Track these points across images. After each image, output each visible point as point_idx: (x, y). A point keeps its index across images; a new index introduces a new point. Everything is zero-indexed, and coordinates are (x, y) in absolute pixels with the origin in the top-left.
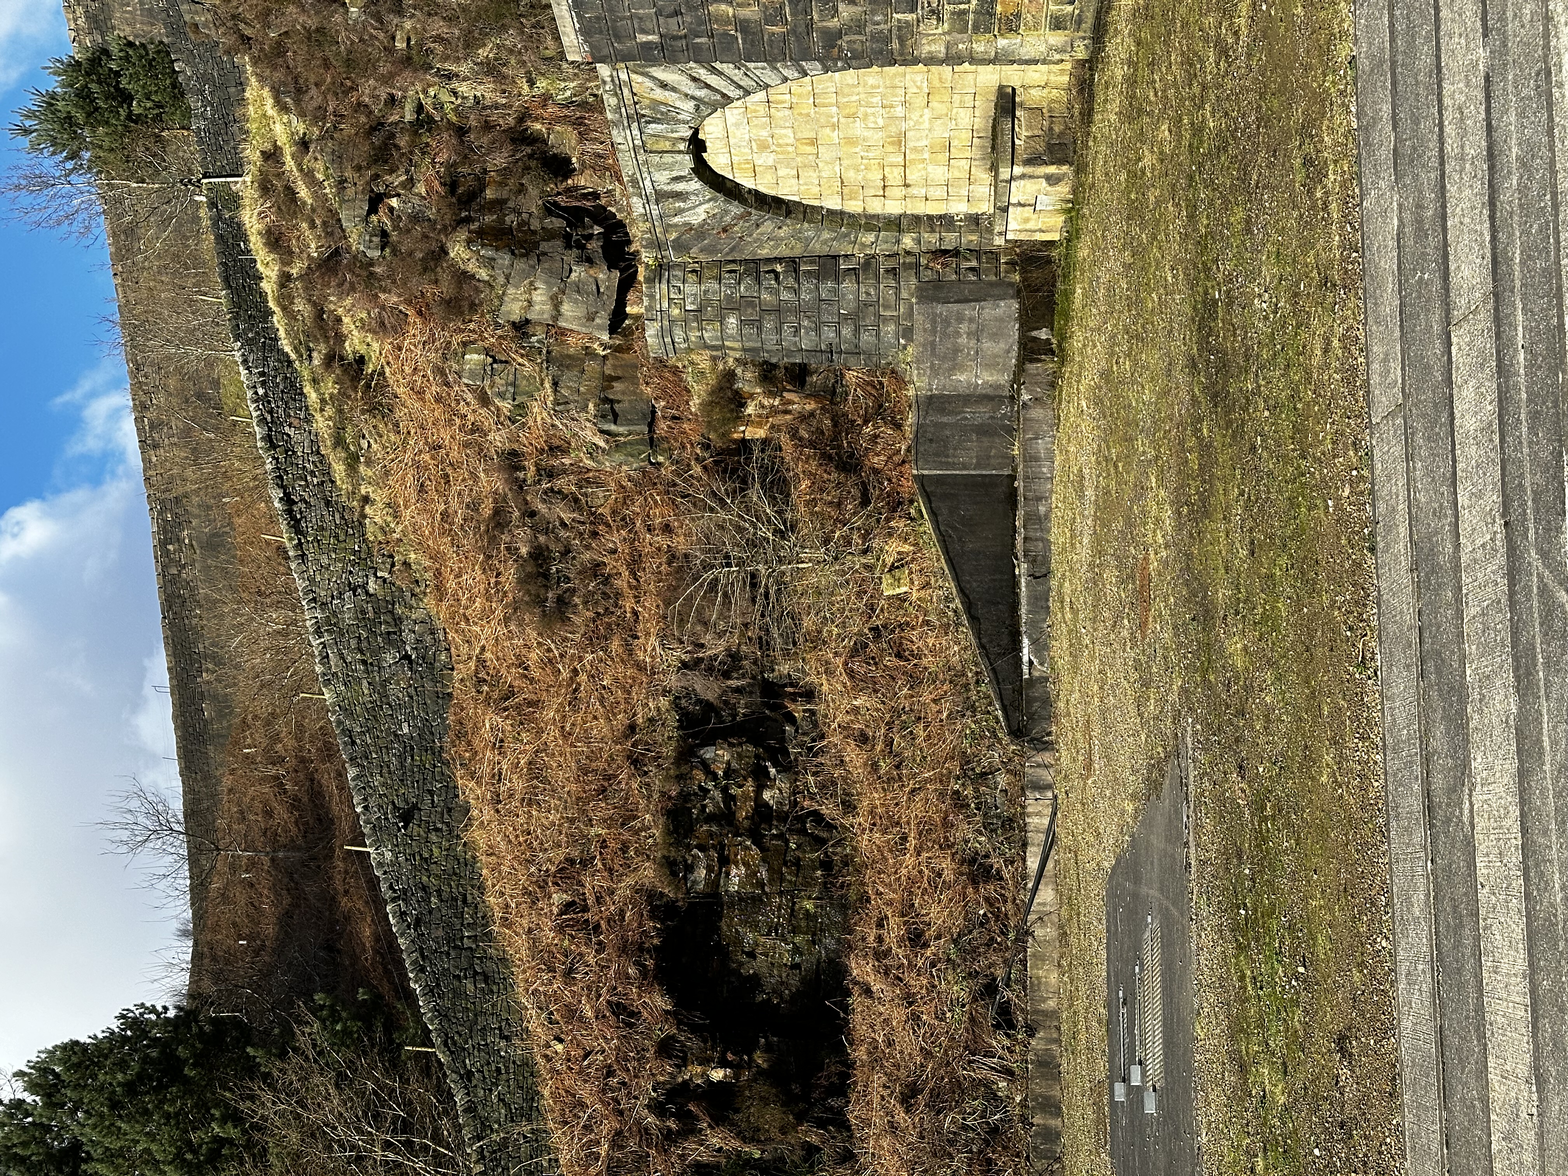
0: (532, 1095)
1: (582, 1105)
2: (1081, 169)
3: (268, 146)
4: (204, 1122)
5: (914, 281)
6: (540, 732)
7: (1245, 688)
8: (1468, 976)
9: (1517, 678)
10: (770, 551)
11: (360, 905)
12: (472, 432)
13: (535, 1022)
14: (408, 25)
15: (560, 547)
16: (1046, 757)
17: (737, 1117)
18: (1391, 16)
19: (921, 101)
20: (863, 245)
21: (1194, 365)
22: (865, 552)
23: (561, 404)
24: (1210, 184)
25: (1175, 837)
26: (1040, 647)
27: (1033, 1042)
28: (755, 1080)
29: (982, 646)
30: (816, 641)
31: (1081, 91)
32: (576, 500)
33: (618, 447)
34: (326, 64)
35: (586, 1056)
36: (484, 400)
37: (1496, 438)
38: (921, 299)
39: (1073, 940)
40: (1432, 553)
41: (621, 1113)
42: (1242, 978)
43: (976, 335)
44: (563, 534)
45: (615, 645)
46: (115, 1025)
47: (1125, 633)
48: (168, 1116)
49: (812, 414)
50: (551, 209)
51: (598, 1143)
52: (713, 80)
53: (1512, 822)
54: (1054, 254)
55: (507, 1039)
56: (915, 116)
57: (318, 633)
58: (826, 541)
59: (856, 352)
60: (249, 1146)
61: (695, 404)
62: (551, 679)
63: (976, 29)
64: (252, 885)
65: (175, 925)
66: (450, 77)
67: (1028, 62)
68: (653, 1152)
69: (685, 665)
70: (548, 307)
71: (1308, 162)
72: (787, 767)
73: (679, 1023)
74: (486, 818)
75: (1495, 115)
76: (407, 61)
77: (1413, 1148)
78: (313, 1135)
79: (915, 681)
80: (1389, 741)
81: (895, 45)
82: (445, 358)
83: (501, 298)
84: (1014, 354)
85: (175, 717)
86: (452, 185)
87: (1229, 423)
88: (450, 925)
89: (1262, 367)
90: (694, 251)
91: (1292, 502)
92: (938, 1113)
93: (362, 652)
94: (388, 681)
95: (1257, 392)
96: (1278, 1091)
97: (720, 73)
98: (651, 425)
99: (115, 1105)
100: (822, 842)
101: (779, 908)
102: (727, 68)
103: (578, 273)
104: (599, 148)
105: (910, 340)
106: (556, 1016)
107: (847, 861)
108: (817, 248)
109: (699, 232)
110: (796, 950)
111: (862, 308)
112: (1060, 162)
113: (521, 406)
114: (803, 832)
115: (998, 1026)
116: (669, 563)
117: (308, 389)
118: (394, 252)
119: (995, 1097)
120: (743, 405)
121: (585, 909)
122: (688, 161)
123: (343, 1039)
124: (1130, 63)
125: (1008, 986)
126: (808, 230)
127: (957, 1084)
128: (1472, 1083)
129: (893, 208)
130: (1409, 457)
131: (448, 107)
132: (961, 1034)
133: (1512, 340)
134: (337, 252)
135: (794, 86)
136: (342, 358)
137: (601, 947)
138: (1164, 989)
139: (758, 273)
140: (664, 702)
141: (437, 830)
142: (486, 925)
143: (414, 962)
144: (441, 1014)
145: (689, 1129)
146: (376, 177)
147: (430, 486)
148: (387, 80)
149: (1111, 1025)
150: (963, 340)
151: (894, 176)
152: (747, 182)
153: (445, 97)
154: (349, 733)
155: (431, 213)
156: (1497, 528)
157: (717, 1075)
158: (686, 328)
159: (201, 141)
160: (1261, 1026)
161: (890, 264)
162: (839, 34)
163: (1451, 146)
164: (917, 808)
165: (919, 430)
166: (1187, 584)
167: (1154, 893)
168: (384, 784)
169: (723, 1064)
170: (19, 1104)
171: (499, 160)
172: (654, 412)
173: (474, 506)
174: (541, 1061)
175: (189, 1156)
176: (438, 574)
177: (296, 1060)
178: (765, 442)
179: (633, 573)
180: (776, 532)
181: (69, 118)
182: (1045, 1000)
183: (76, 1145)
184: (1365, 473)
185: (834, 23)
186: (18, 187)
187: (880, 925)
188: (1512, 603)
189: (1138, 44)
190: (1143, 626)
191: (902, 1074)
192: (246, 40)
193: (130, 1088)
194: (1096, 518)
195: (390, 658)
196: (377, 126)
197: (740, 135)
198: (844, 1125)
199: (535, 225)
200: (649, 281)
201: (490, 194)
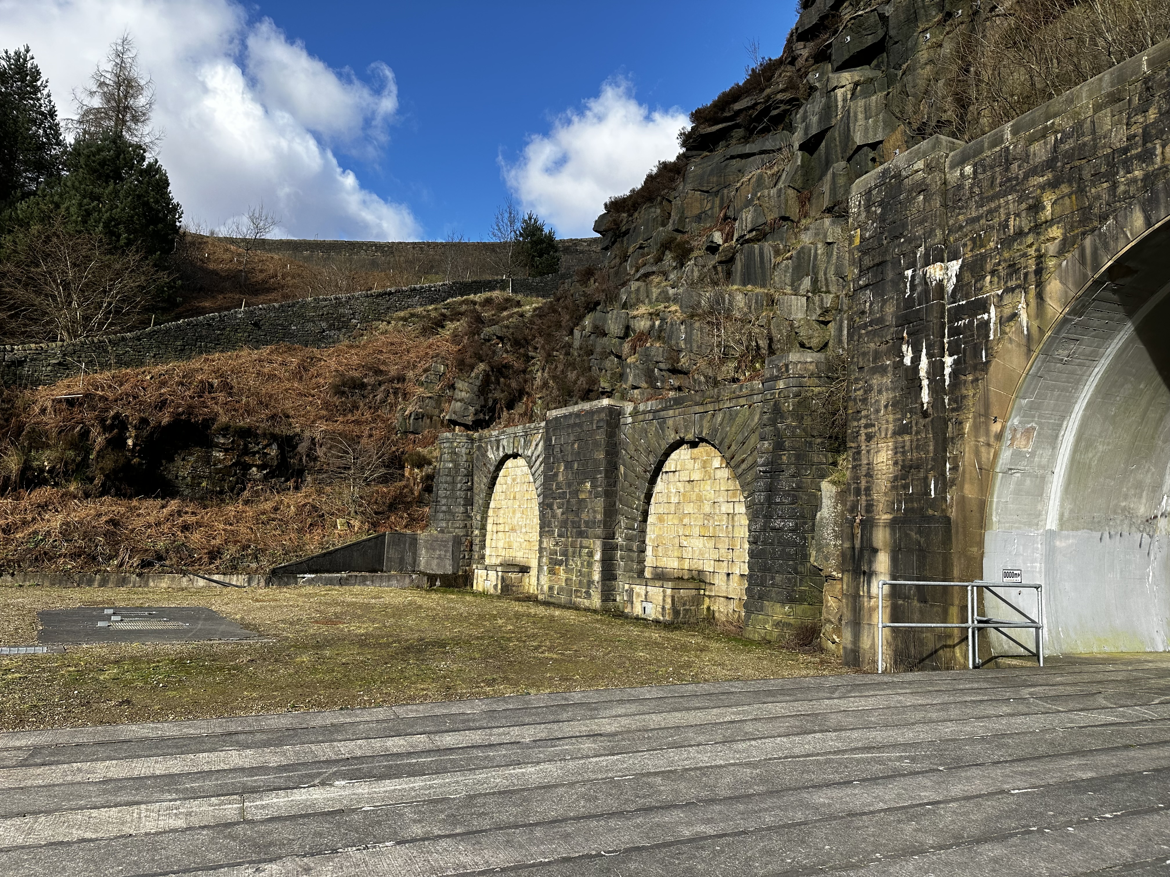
0: (127, 365)
1: (121, 385)
2: (499, 597)
3: (522, 303)
4: (128, 231)
5: (462, 534)
6: (289, 380)
7: (287, 662)
8: (155, 751)
9: (284, 766)
10: (360, 475)
11: (219, 303)
12: (413, 365)
13: (161, 368)
14: (561, 357)
15: (366, 394)
16: (262, 583)
17: (110, 449)
18: (543, 707)
19: (527, 538)
20: (476, 515)
21: (421, 640)
22: (356, 512)
23: (422, 399)
24: (489, 644)
25: (224, 635)
26: (310, 582)
27: (134, 576)
28: (126, 458)
29: (312, 558)
30: (320, 492)
31: (527, 597)
32: (384, 402)
33: (405, 419)
34: (549, 327)
35: (143, 388)
36: (426, 371)
37: (383, 753)
38: (455, 537)
39: (180, 593)
40: (338, 731)
41: (116, 401)
42: (158, 662)
43: (439, 557)
44: (371, 396)
45: (324, 412)
46: (175, 201)
47: (314, 615)
48: (132, 217)
49: (413, 494)
50: (495, 401)
51: (103, 391)
52: (538, 463)
53: (223, 766)
54: (468, 588)
55: (154, 357)
56: (522, 536)
57: (336, 299)
58: (361, 497)
59: (436, 512)
60: (115, 248)
61: (420, 449)
62: (311, 386)
63: (551, 559)
64: (231, 261)
65: (217, 230)
66: (543, 370)
67: (538, 578)
68: (96, 413)
69: (313, 439)
70: (459, 397)
71: (494, 680)
72: (266, 478)
73: (155, 428)
74: (253, 356)
75: (505, 746)
76: (549, 355)
77: (76, 731)
78: (117, 274)
79: (300, 531)
80: (260, 718)
81: (547, 529)
82: (442, 358)
83: (464, 380)
84: (431, 572)
85: (305, 240)
86: (507, 366)
87: (397, 654)
88: (207, 337)
89: (418, 666)
90: (477, 452)
91: (363, 679)
92: (104, 535)
93: (327, 314)
94: (314, 323)
95: (409, 664)
96: (106, 676)
97: (540, 465)
98: (412, 433)
99: (139, 197)
100: (232, 491)
101: (204, 472)
102: (542, 468)
103: (472, 409)
104: (516, 421)
105: (439, 532)
106: (163, 377)
107: (223, 501)
108: (476, 498)
109: (484, 455)
110: (184, 478)
111: (453, 514)
112: (502, 589)
113: (422, 384)
114: (237, 483)
115: (143, 561)
116: (357, 436)
117: (433, 306)
118: (482, 343)
119: (110, 559)
120: (418, 468)
121: (210, 392)
122: (510, 452)
123: (160, 290)
124: (535, 615)
125: (161, 566)
126: (483, 495)
127: (118, 543)
128: (105, 755)
129: (489, 527)
130: (377, 721)
131: (533, 368)
132: (140, 546)
133: (421, 757)
134: (483, 323)
135: (535, 492)
136: (444, 320)
137: (192, 398)
138: (155, 630)
139: (468, 476)
140: (298, 430)
141: (249, 336)
142: (206, 352)
143: (192, 322)
144: (168, 331)
145: (106, 429)
146: (510, 340)
147: (393, 347)
148: (543, 347)
149: (141, 608)
150: (438, 552)
151: (501, 528)
152: (501, 473)
153: (536, 367)
154: (294, 305)
155: (496, 358)
156: (347, 755)
157: (130, 442)
158: (449, 448)
159: (525, 280)
160: (136, 669)
161: (468, 525)
162: (551, 509)
163: (495, 731)
164: (243, 530)
165: (405, 535)
166: (333, 639)
167: (199, 626)
168: (270, 317)
169: (135, 445)
170: (143, 159)
171: (514, 384)
172: (417, 434)
173: (384, 363)
174: (142, 370)
175: (113, 223)
176: (358, 347)
177: (153, 270)
178: (403, 475)
179: (353, 421)
180: (367, 478)
181: (535, 235)
182: (153, 581)
183: (122, 179)
184: (373, 705)
185: (555, 507)
186: (510, 213)
187: (193, 513)
188: (315, 762)
189: (542, 618)
190: (317, 622)
191: (124, 520)
192: (558, 300)
193: (146, 204)
194: (363, 604)
195: (324, 325)
196: (527, 342)
197: (519, 472)
198: (102, 495)
199: (490, 395)
200: (467, 435)
201: (502, 380)
